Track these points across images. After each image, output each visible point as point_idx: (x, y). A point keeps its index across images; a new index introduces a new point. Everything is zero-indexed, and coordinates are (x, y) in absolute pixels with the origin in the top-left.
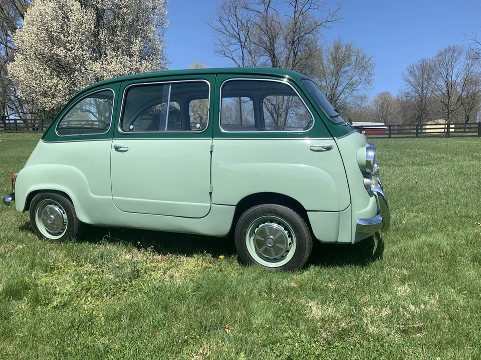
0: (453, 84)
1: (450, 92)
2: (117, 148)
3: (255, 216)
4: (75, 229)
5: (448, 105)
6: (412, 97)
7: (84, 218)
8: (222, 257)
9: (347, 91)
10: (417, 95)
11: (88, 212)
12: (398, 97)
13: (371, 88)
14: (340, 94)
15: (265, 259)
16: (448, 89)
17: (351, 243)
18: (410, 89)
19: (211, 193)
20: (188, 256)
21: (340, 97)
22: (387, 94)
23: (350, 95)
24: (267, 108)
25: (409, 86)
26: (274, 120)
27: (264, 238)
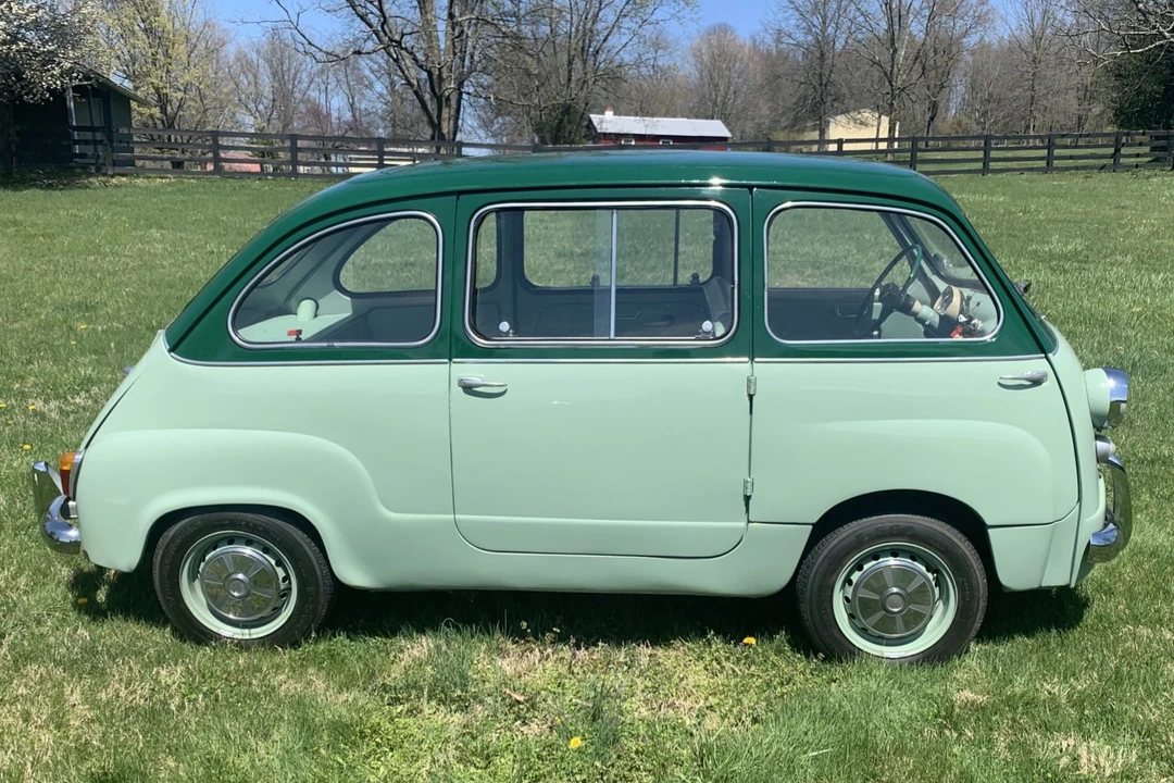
0: (903, 12)
1: (896, 33)
2: (468, 389)
3: (859, 543)
4: (320, 607)
5: (891, 72)
6: (798, 45)
7: (353, 574)
8: (750, 640)
9: (626, 23)
10: (810, 38)
11: (366, 559)
12: (755, 41)
13: (694, 17)
14: (608, 35)
15: (874, 639)
16: (891, 25)
17: (1068, 586)
18: (791, 22)
19: (747, 499)
20: (654, 643)
21: (607, 44)
22: (726, 32)
23: (635, 40)
24: (407, 79)
25: (790, 12)
26: (429, 116)
27: (880, 594)
